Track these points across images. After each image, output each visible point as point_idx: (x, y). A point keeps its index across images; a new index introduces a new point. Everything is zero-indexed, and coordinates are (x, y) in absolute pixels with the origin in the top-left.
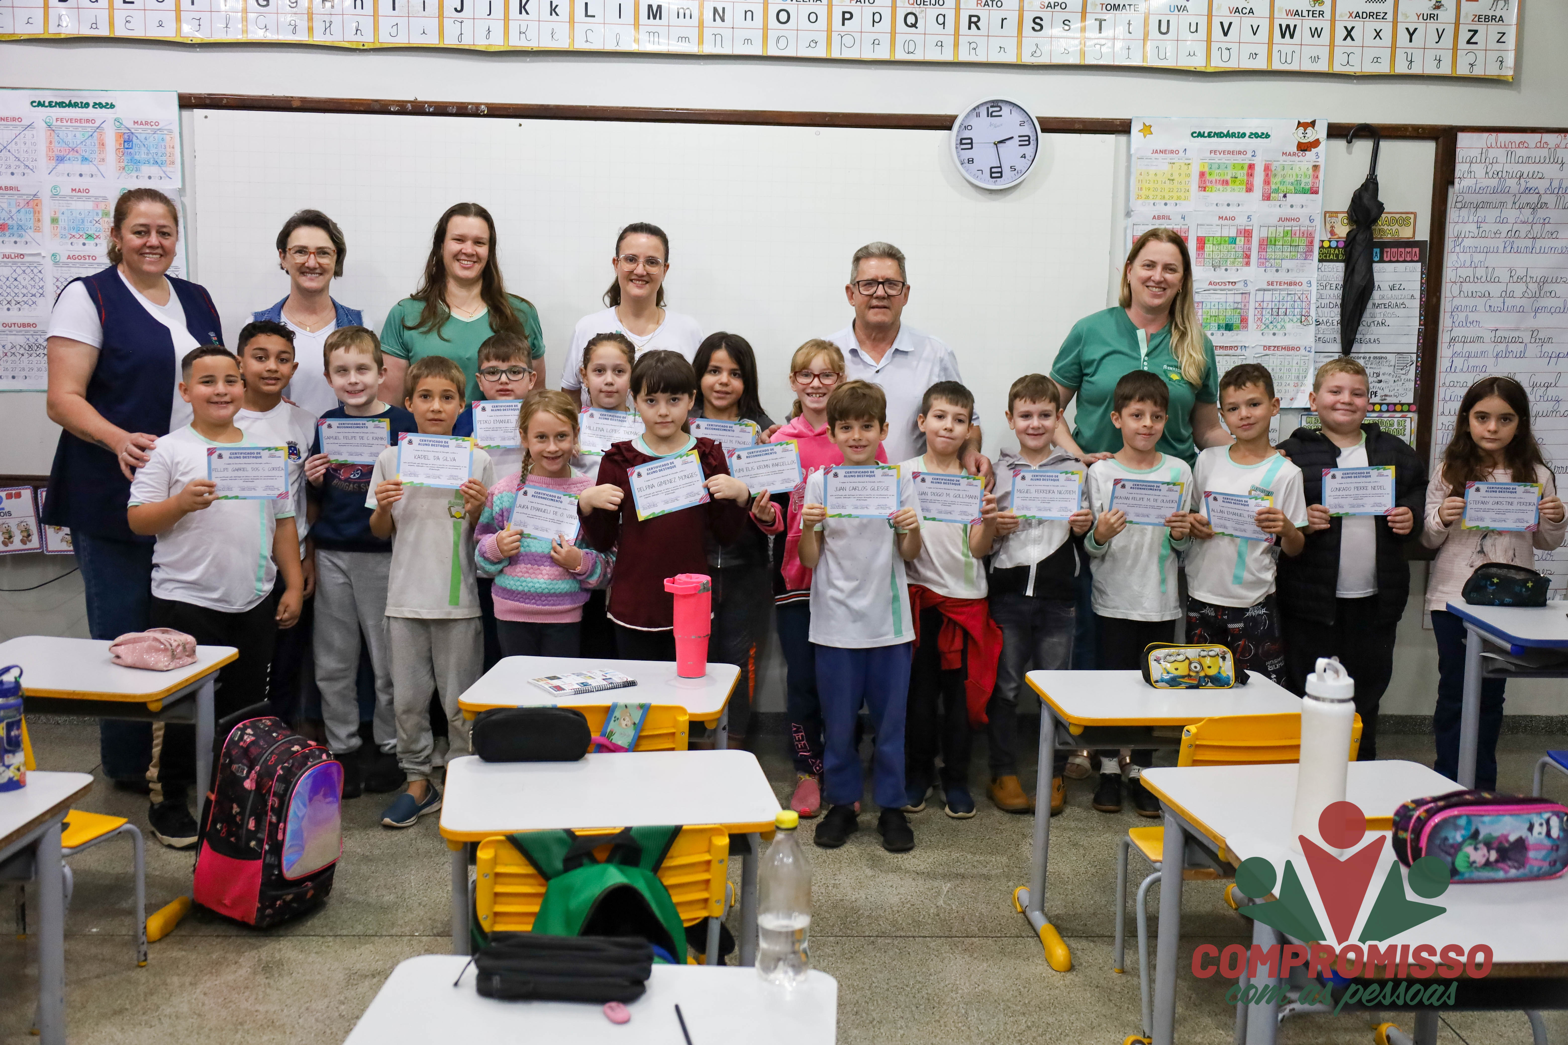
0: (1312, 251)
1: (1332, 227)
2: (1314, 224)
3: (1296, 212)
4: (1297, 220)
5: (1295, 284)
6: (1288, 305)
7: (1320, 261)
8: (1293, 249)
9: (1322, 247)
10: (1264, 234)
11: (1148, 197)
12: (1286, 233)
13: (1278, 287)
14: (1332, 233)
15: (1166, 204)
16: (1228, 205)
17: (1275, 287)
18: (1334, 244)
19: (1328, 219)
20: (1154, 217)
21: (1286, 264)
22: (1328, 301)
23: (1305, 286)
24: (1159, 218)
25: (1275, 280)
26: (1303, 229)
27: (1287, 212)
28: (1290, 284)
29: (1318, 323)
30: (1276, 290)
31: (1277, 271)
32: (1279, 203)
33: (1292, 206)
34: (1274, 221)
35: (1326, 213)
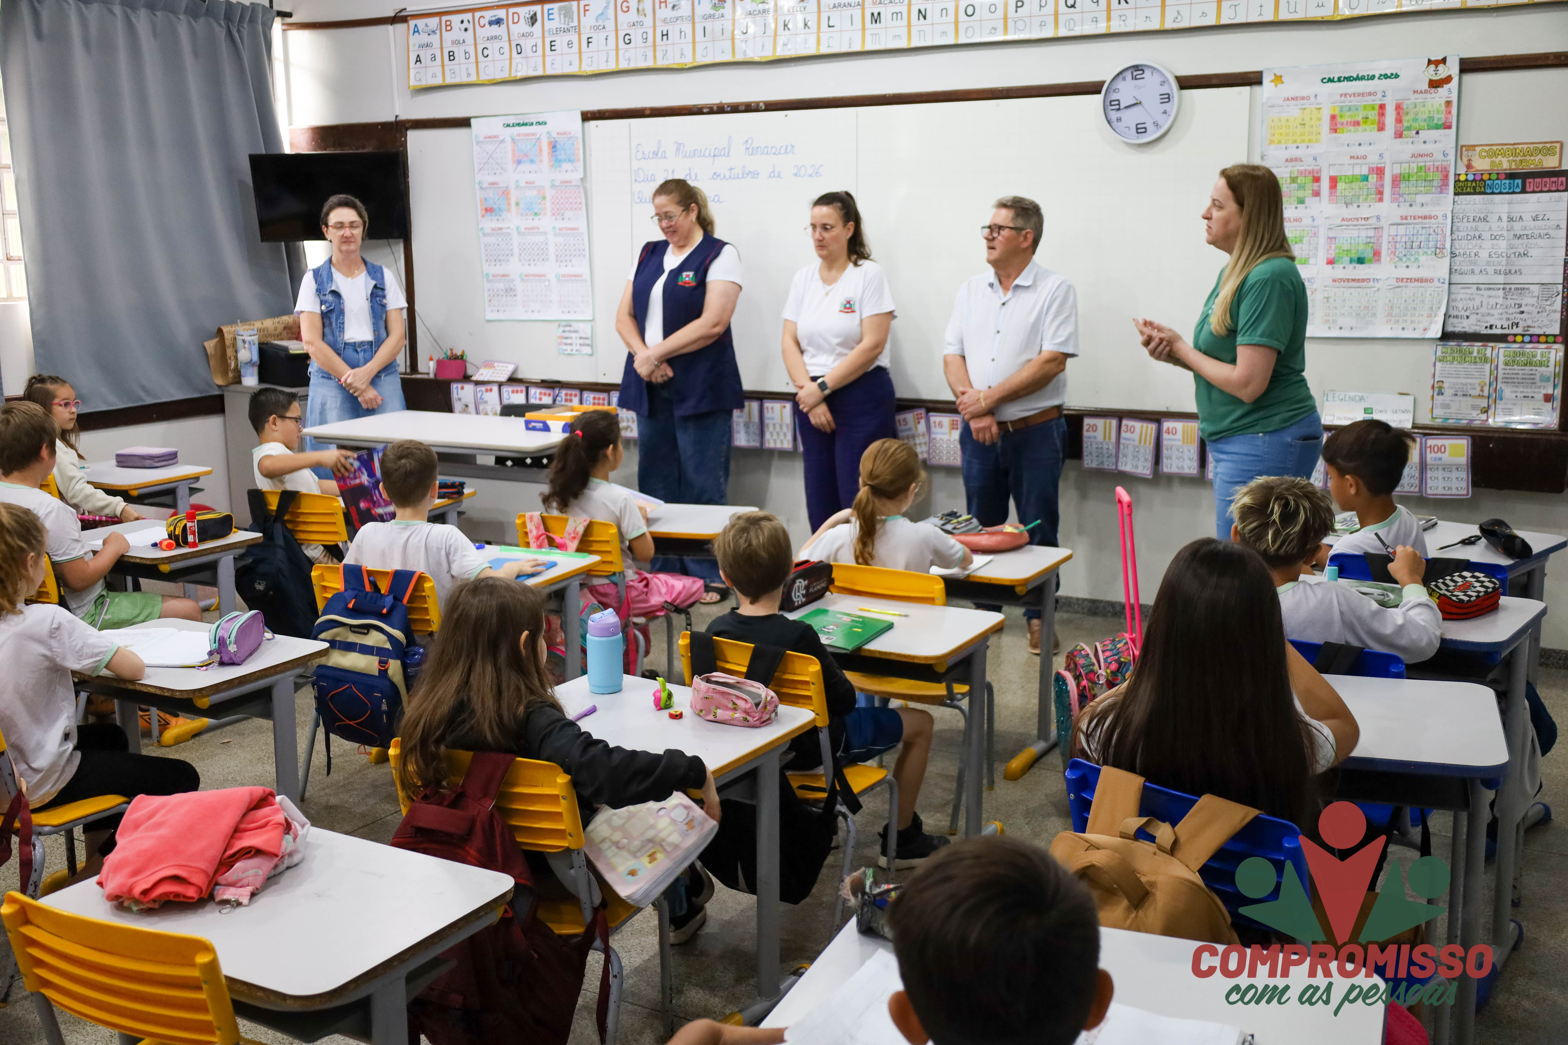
0: (1447, 185)
1: (1470, 160)
2: (1448, 158)
3: (1429, 148)
4: (1431, 155)
5: (1430, 217)
6: (1423, 238)
7: (1456, 194)
8: (1427, 184)
9: (1457, 181)
10: (1397, 170)
11: (1280, 142)
12: (1420, 169)
13: (1412, 221)
14: (1469, 166)
15: (1297, 147)
16: (1360, 145)
17: (1409, 221)
18: (1471, 177)
19: (1464, 153)
20: (1287, 160)
21: (1420, 199)
22: (1465, 234)
23: (1440, 219)
24: (1291, 160)
25: (1409, 214)
26: (1436, 164)
27: (1421, 148)
28: (1425, 218)
29: (1453, 255)
30: (1409, 224)
31: (1411, 205)
32: (1411, 140)
33: (1425, 142)
34: (1407, 157)
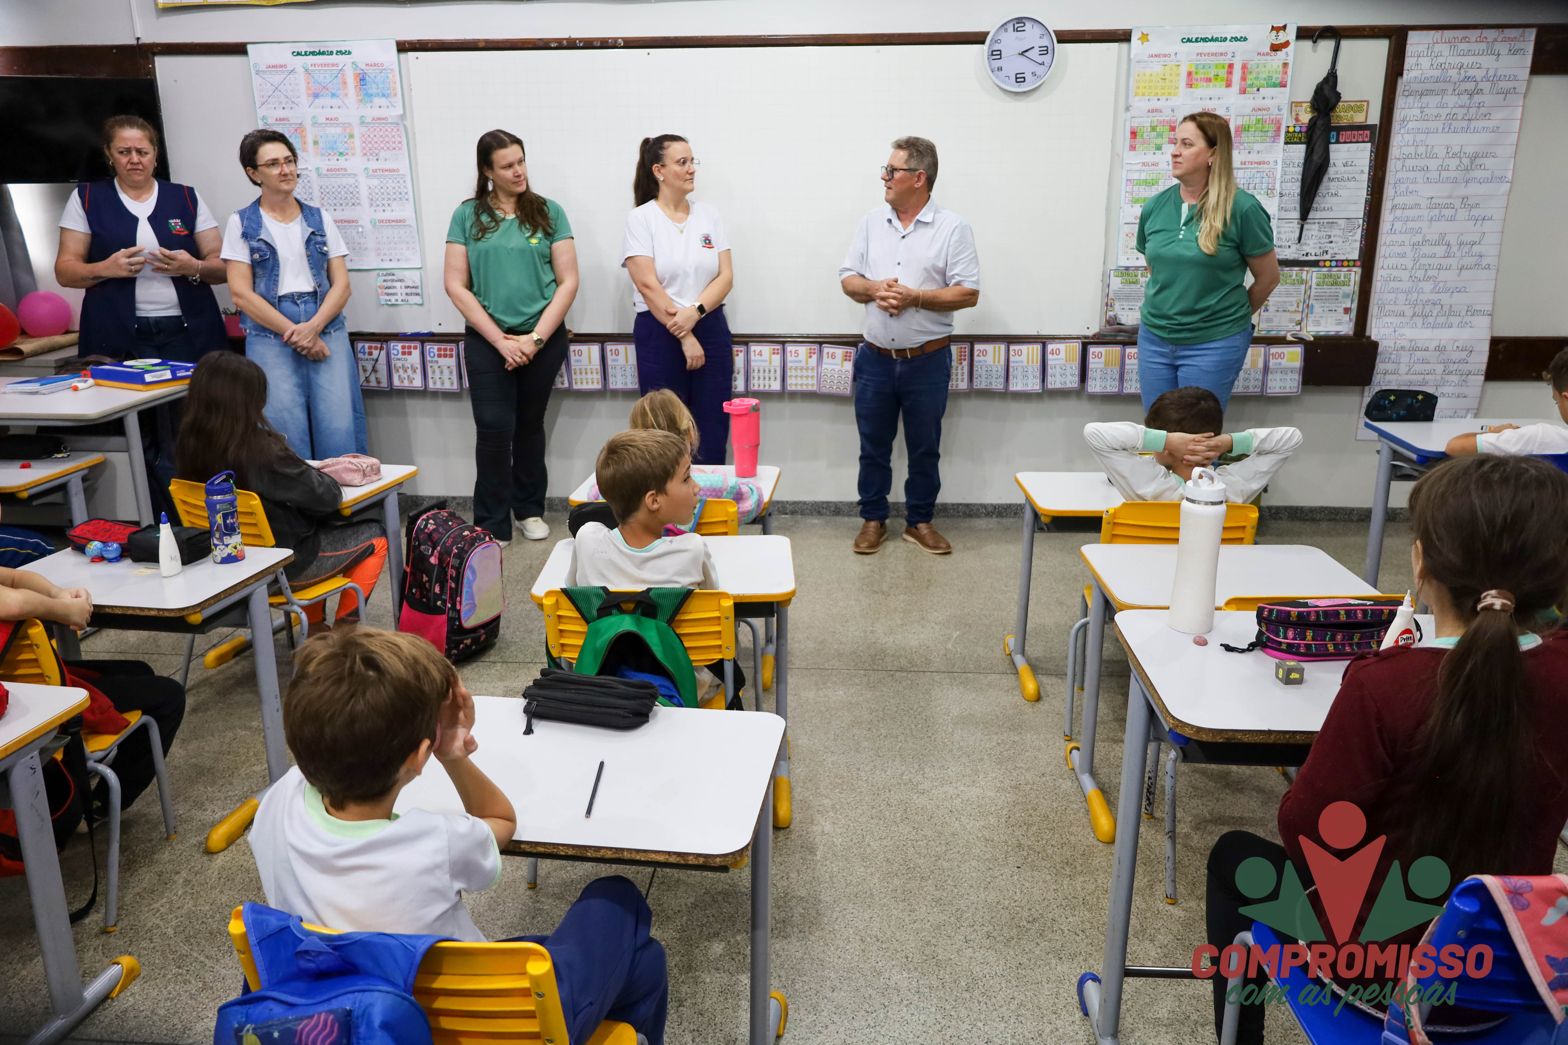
0: (1279, 136)
1: (1297, 114)
2: (1281, 113)
3: (1267, 103)
4: (1268, 109)
5: (1264, 163)
6: (1257, 181)
7: (1286, 143)
8: (1263, 134)
9: (1288, 132)
10: (1239, 123)
11: (1143, 94)
12: (1258, 121)
13: (1250, 166)
14: (1297, 120)
15: (1158, 100)
16: (1211, 99)
17: (1247, 166)
18: (1298, 129)
19: (1294, 108)
20: (1149, 111)
21: (1257, 147)
22: (1290, 177)
23: (1272, 165)
24: (1153, 111)
25: (1247, 160)
26: (1272, 117)
27: (1260, 103)
28: (1260, 163)
29: (1281, 195)
30: (1247, 168)
31: (1249, 153)
32: (1252, 96)
33: (1264, 98)
34: (1248, 111)
35: (1292, 103)
